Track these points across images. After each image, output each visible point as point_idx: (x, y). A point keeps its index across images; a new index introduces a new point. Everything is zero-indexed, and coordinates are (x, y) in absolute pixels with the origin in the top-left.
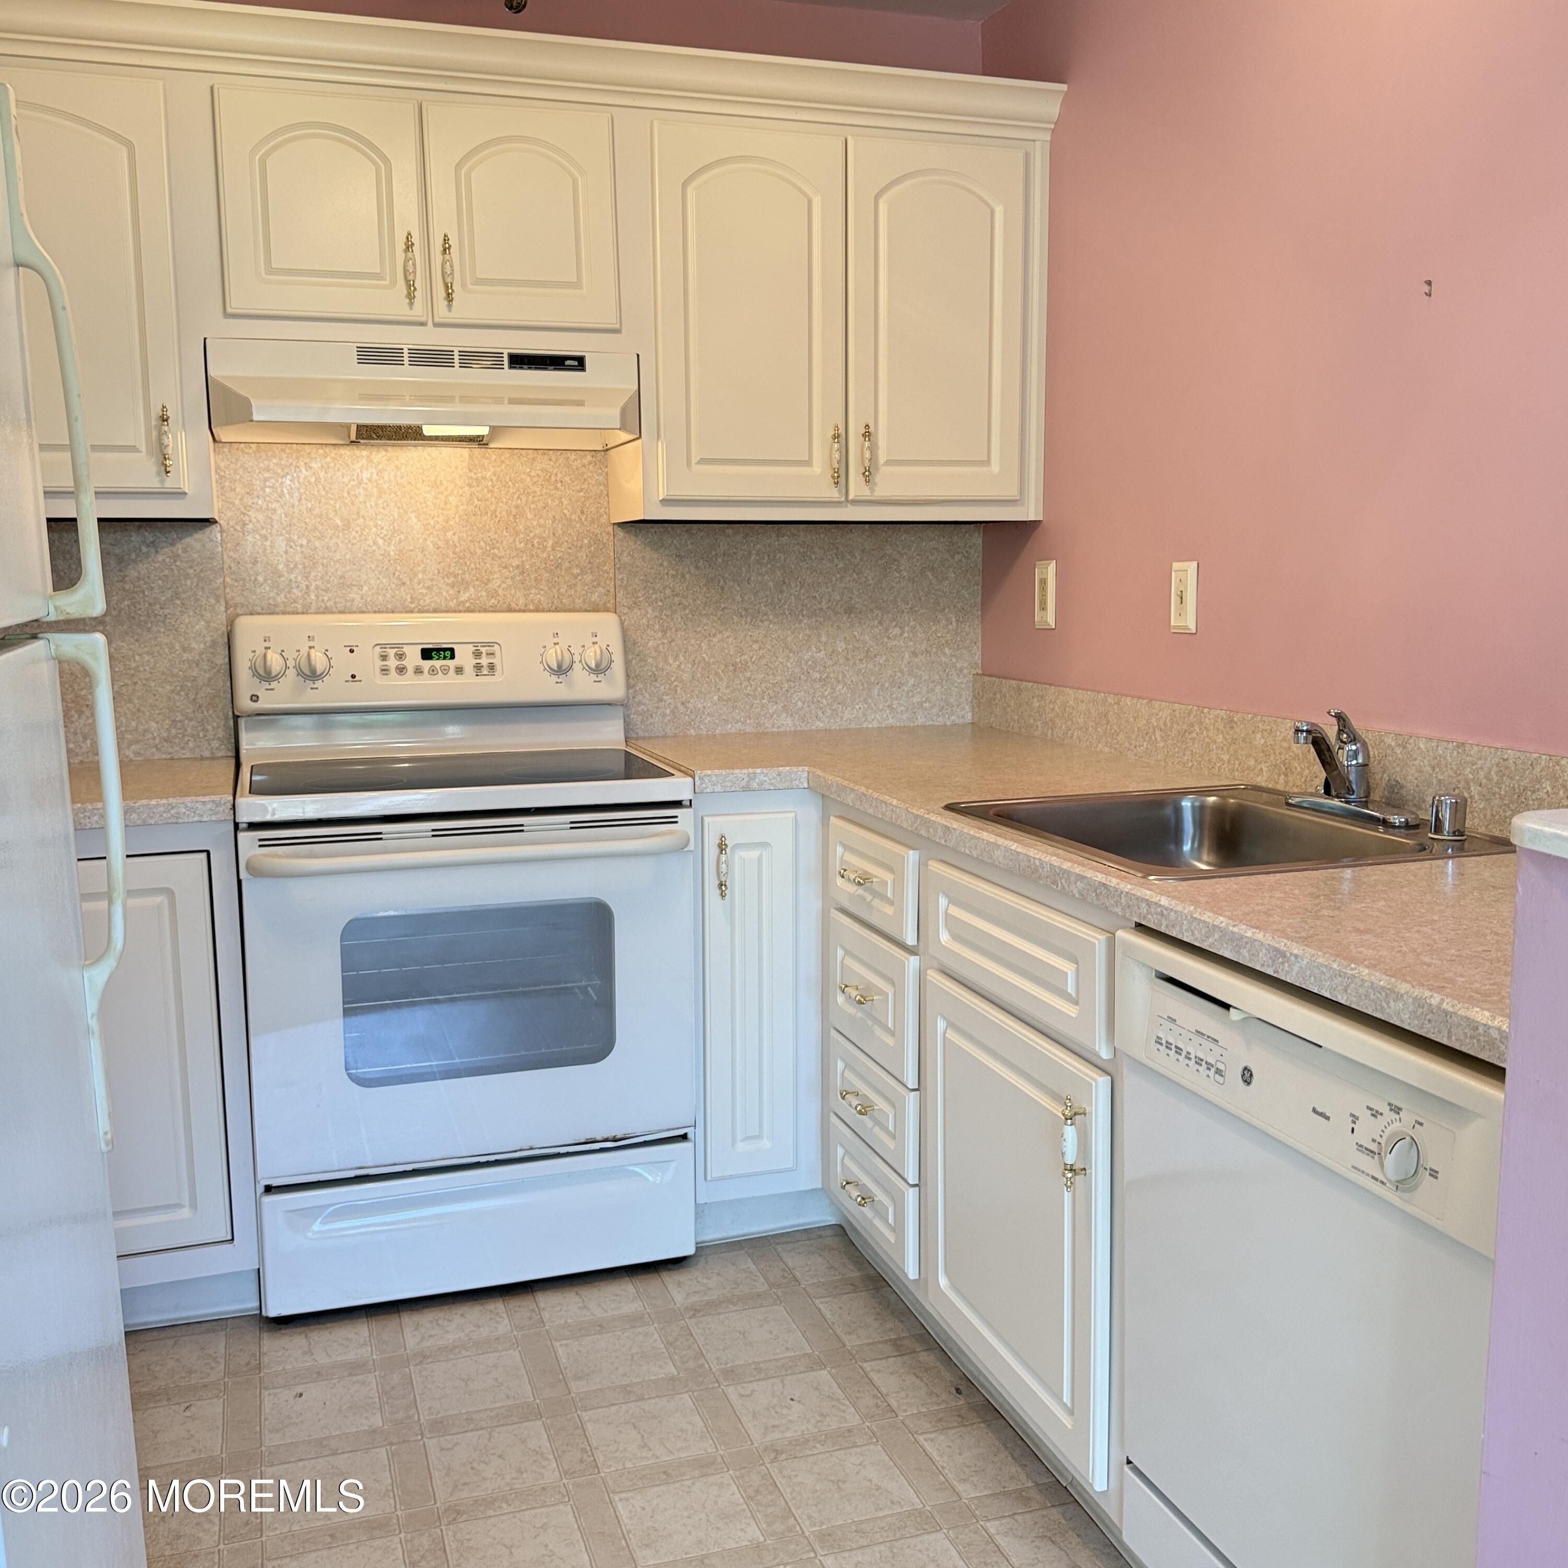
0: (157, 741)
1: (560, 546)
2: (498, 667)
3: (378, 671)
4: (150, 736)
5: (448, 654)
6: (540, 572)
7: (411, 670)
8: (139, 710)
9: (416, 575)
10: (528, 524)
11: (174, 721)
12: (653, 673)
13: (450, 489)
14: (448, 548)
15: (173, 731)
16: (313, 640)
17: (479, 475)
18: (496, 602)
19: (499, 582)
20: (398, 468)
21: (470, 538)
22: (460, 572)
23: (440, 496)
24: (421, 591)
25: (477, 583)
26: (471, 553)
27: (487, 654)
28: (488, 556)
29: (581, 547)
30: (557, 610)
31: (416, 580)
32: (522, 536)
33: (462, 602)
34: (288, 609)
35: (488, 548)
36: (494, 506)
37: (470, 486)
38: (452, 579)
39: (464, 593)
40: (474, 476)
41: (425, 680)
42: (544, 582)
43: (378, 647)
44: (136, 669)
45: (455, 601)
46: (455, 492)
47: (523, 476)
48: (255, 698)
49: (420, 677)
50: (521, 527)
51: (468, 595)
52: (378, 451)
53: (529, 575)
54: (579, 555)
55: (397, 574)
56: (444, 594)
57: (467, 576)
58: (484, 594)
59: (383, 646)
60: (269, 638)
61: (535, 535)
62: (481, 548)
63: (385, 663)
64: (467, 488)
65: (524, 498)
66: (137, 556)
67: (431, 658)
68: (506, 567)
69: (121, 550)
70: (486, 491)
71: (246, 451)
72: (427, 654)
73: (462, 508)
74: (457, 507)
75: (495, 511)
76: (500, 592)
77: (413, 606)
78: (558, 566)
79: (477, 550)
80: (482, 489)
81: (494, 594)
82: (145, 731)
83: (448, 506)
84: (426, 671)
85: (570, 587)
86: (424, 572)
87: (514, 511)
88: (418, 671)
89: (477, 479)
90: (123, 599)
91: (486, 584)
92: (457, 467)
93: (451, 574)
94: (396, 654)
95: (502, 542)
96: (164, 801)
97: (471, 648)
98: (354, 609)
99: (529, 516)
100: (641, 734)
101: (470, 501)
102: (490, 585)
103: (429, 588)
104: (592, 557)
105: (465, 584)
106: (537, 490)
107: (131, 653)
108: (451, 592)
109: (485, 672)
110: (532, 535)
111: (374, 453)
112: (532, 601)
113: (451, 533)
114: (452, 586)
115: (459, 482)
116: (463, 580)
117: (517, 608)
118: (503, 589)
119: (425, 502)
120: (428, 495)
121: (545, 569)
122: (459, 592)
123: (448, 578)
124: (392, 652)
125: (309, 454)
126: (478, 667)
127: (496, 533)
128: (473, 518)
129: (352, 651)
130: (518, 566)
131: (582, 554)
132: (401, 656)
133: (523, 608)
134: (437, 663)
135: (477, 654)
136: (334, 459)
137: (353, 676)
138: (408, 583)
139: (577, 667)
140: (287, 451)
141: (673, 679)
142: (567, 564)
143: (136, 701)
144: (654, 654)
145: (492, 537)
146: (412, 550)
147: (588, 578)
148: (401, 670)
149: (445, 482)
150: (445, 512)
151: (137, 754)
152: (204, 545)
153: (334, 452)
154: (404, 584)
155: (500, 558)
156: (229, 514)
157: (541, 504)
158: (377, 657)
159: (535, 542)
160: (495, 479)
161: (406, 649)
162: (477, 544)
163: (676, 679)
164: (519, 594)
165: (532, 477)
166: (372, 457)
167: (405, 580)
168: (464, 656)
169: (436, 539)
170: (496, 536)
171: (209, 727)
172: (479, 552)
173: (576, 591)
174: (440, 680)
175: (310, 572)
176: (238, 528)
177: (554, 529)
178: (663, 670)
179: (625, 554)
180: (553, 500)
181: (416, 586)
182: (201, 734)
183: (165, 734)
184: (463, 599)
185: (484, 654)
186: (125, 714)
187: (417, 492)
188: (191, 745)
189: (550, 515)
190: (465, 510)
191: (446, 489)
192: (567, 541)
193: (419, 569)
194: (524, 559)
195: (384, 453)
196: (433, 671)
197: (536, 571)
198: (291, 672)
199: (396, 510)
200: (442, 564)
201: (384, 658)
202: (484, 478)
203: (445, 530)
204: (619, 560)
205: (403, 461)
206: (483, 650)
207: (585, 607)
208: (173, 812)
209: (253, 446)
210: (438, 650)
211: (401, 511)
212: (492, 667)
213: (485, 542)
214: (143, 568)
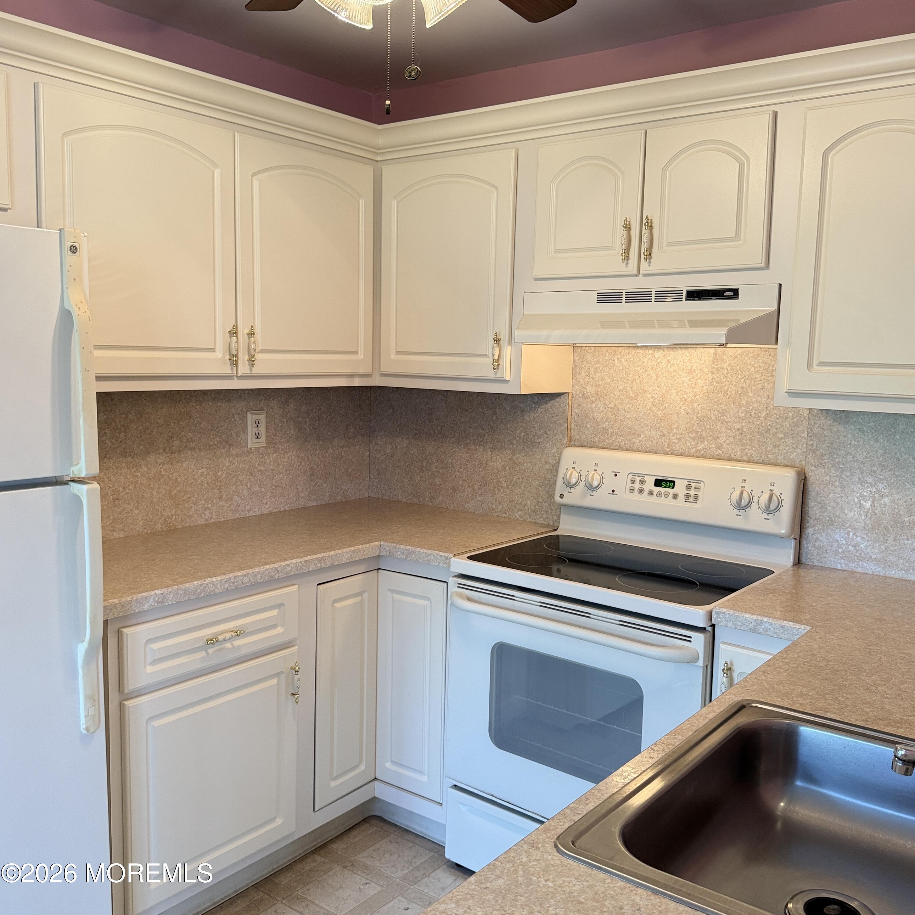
0: (530, 511)
1: (771, 417)
2: (700, 498)
3: (628, 489)
4: (527, 508)
5: (672, 484)
6: (754, 434)
7: (646, 492)
8: (523, 493)
9: (672, 430)
10: (749, 400)
11: (538, 501)
12: (831, 518)
13: (699, 375)
14: (694, 414)
15: (537, 507)
16: (597, 466)
17: (719, 366)
18: (721, 452)
19: (724, 439)
20: (669, 361)
21: (708, 408)
22: (700, 430)
23: (692, 380)
24: (674, 441)
25: (709, 438)
26: (708, 418)
27: (695, 488)
28: (719, 421)
29: (786, 418)
30: (763, 463)
31: (672, 434)
32: (744, 408)
33: (699, 450)
34: (601, 445)
35: (720, 415)
36: (727, 387)
37: (712, 373)
38: (694, 435)
39: (701, 444)
40: (716, 367)
41: (654, 499)
42: (756, 441)
43: (631, 475)
44: (524, 470)
45: (694, 449)
46: (702, 377)
47: (749, 367)
48: (562, 496)
49: (650, 497)
50: (744, 402)
51: (703, 446)
52: (658, 351)
53: (745, 436)
54: (784, 423)
55: (661, 428)
56: (688, 444)
57: (704, 433)
58: (713, 446)
59: (634, 474)
60: (576, 462)
61: (753, 408)
62: (715, 415)
63: (632, 485)
64: (710, 374)
65: (748, 382)
66: (530, 409)
67: (660, 486)
68: (730, 429)
69: (523, 405)
70: (722, 376)
71: (589, 351)
72: (658, 483)
73: (705, 387)
74: (702, 387)
75: (727, 390)
76: (725, 445)
77: (668, 450)
78: (768, 431)
79: (712, 416)
80: (720, 376)
81: (720, 447)
82: (525, 505)
83: (697, 387)
84: (655, 494)
85: (775, 447)
86: (677, 428)
87: (740, 391)
88: (651, 493)
89: (717, 369)
90: (522, 432)
91: (716, 440)
92: (705, 361)
93: (694, 431)
94: (640, 481)
95: (729, 412)
96: (426, 551)
97: (686, 483)
98: (635, 448)
99: (751, 395)
100: (816, 563)
101: (711, 384)
102: (718, 440)
103: (679, 439)
104: (794, 426)
105: (702, 439)
106: (758, 376)
107: (522, 461)
108: (693, 443)
109: (691, 500)
110: (751, 408)
111: (656, 352)
112: (746, 454)
113: (696, 404)
114: (694, 439)
115: (706, 371)
116: (701, 435)
117: (735, 458)
118: (727, 444)
119: (683, 383)
120: (685, 379)
121: (758, 432)
122: (698, 443)
123: (692, 434)
124: (638, 479)
125: (620, 353)
126: (687, 496)
127: (726, 405)
128: (712, 395)
129: (616, 475)
130: (738, 429)
131: (787, 424)
132: (642, 482)
133: (739, 458)
134: (663, 490)
135: (689, 487)
136: (633, 356)
137: (613, 491)
138: (667, 435)
139: (754, 506)
140: (609, 351)
141: (847, 525)
142: (774, 430)
143: (523, 488)
144: (832, 504)
145: (723, 408)
146: (672, 414)
147: (789, 441)
148: (641, 491)
149: (696, 371)
150: (694, 390)
151: (520, 516)
152: (560, 405)
153: (634, 351)
154: (664, 435)
155: (727, 422)
156: (577, 387)
157: (759, 386)
158: (629, 480)
159: (753, 414)
160: (729, 368)
161: (647, 478)
162: (713, 412)
163: (850, 526)
164: (737, 448)
165: (755, 368)
166: (655, 354)
167: (665, 433)
168: (680, 488)
169: (687, 408)
170: (726, 407)
171: (553, 508)
172: (713, 417)
173: (779, 450)
174: (662, 500)
175: (613, 424)
176: (580, 396)
177: (767, 404)
178: (839, 517)
179: (817, 426)
180: (768, 384)
181: (671, 437)
182: (549, 511)
183: (534, 508)
184: (699, 448)
185: (693, 488)
186: (517, 494)
187: (679, 377)
188: (544, 516)
189: (765, 394)
190: (707, 389)
191: (697, 375)
192: (776, 414)
193: (675, 426)
194: (743, 424)
195: (662, 352)
196: (659, 494)
197: (751, 434)
198: (582, 484)
199: (665, 388)
200: (689, 424)
201: (633, 482)
202: (722, 368)
203: (693, 402)
204: (812, 430)
205: (672, 357)
206: (693, 485)
207: (786, 462)
208: (429, 557)
209: (593, 348)
210: (666, 481)
211: (668, 389)
212: (696, 497)
213: (718, 411)
214: (532, 415)
